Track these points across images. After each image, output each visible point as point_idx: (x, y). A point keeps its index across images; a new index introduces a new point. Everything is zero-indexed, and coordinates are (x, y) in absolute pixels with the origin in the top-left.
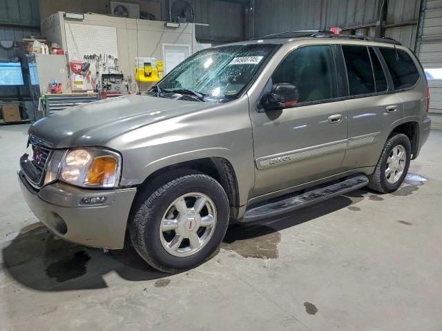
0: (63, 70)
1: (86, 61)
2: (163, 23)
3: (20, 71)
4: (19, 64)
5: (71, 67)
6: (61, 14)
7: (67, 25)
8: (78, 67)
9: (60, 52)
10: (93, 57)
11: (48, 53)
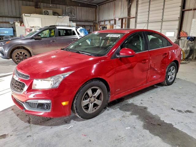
0: (24, 31)
1: (31, 28)
2: (57, 16)
3: (13, 31)
4: (12, 29)
5: (26, 30)
6: (24, 14)
7: (25, 18)
8: (29, 30)
9: (23, 25)
10: (33, 27)
11: (19, 26)
